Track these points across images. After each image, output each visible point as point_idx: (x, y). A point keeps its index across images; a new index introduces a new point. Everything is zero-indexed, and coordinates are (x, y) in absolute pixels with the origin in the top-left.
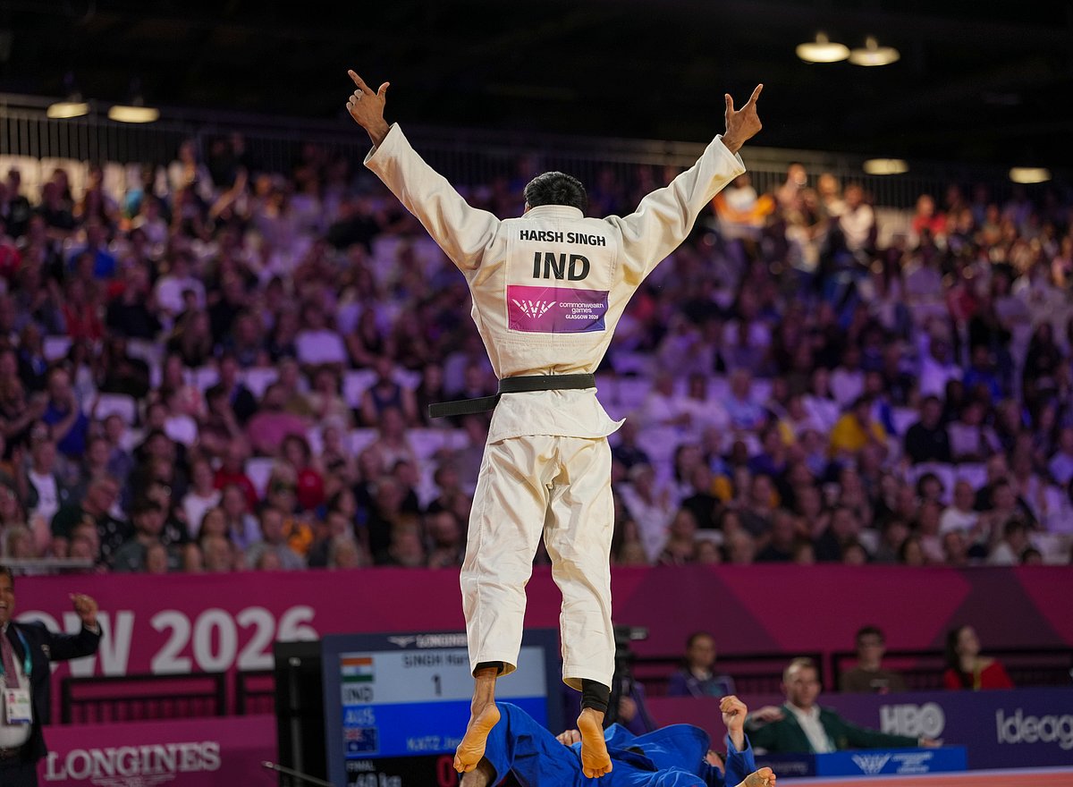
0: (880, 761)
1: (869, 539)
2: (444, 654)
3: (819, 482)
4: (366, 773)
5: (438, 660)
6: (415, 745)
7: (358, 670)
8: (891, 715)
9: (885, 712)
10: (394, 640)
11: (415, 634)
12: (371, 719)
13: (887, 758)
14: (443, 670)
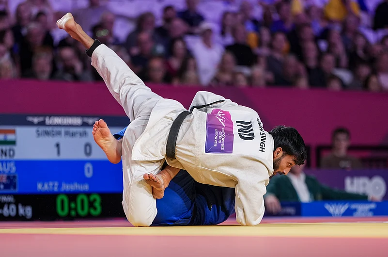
0: (343, 208)
1: (345, 76)
2: (63, 130)
3: (316, 39)
4: (9, 204)
5: (59, 133)
6: (42, 187)
7: (5, 138)
8: (352, 183)
9: (348, 181)
10: (30, 119)
11: (45, 116)
12: (14, 169)
13: (346, 207)
14: (63, 140)
